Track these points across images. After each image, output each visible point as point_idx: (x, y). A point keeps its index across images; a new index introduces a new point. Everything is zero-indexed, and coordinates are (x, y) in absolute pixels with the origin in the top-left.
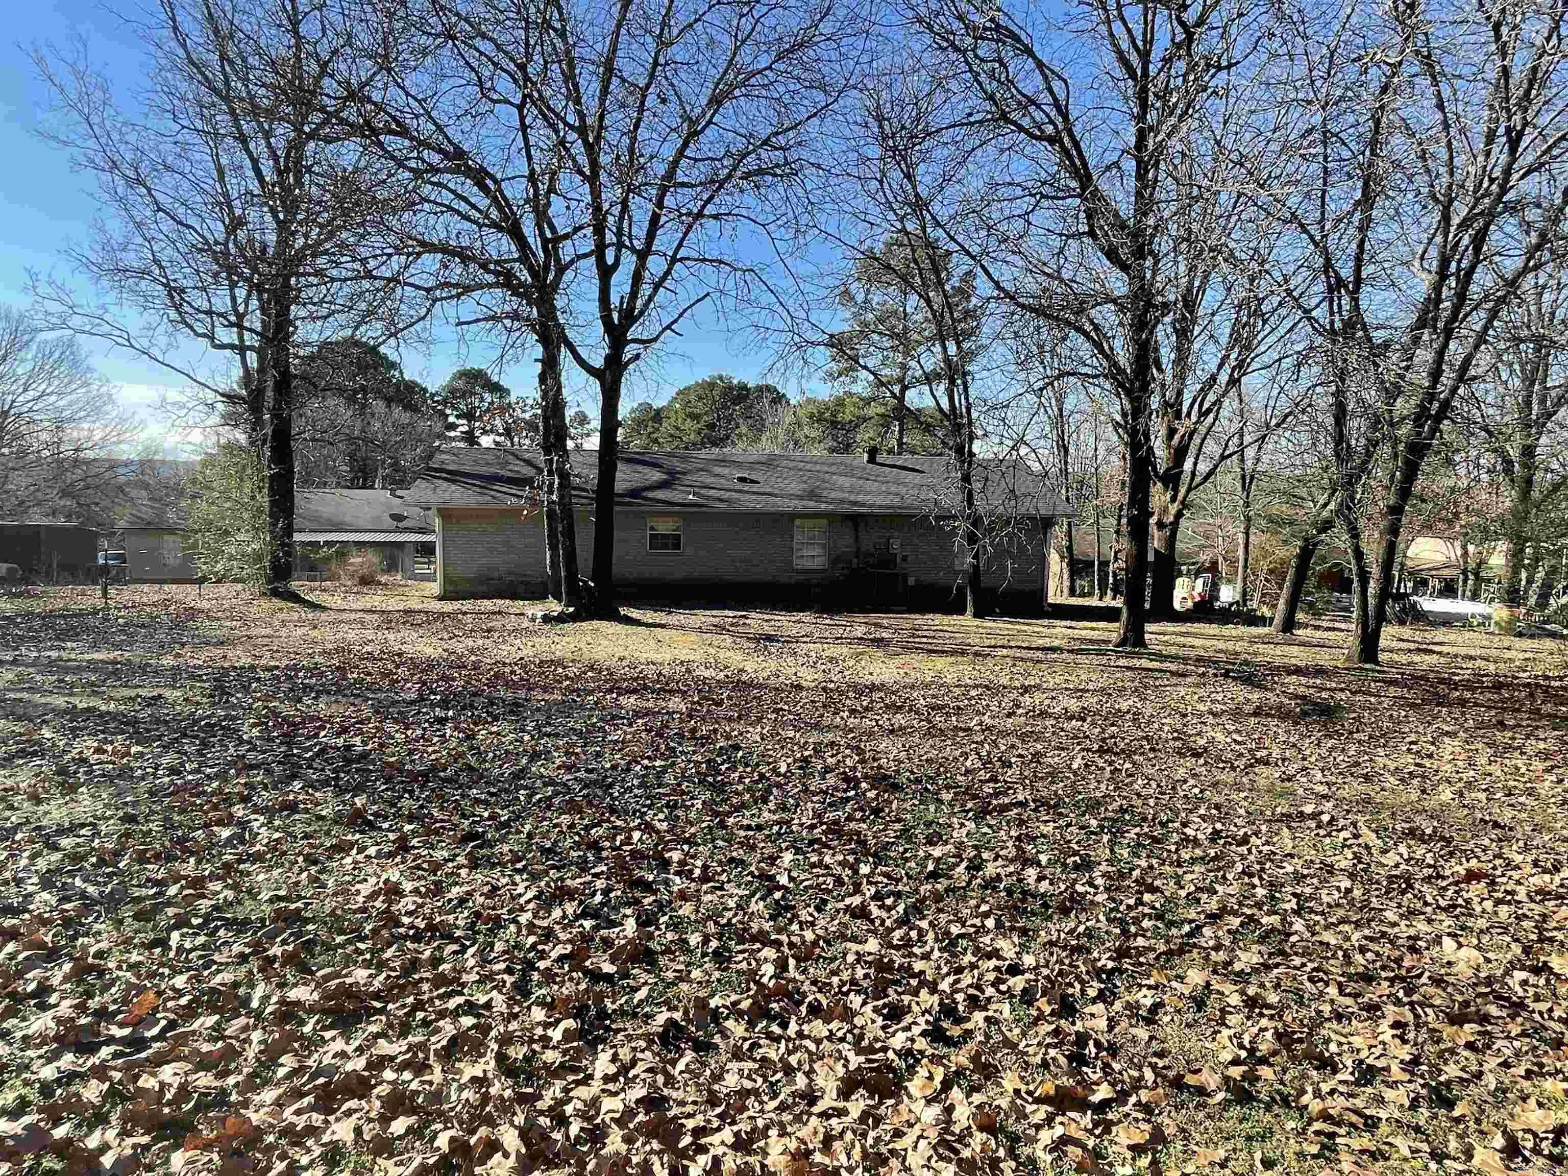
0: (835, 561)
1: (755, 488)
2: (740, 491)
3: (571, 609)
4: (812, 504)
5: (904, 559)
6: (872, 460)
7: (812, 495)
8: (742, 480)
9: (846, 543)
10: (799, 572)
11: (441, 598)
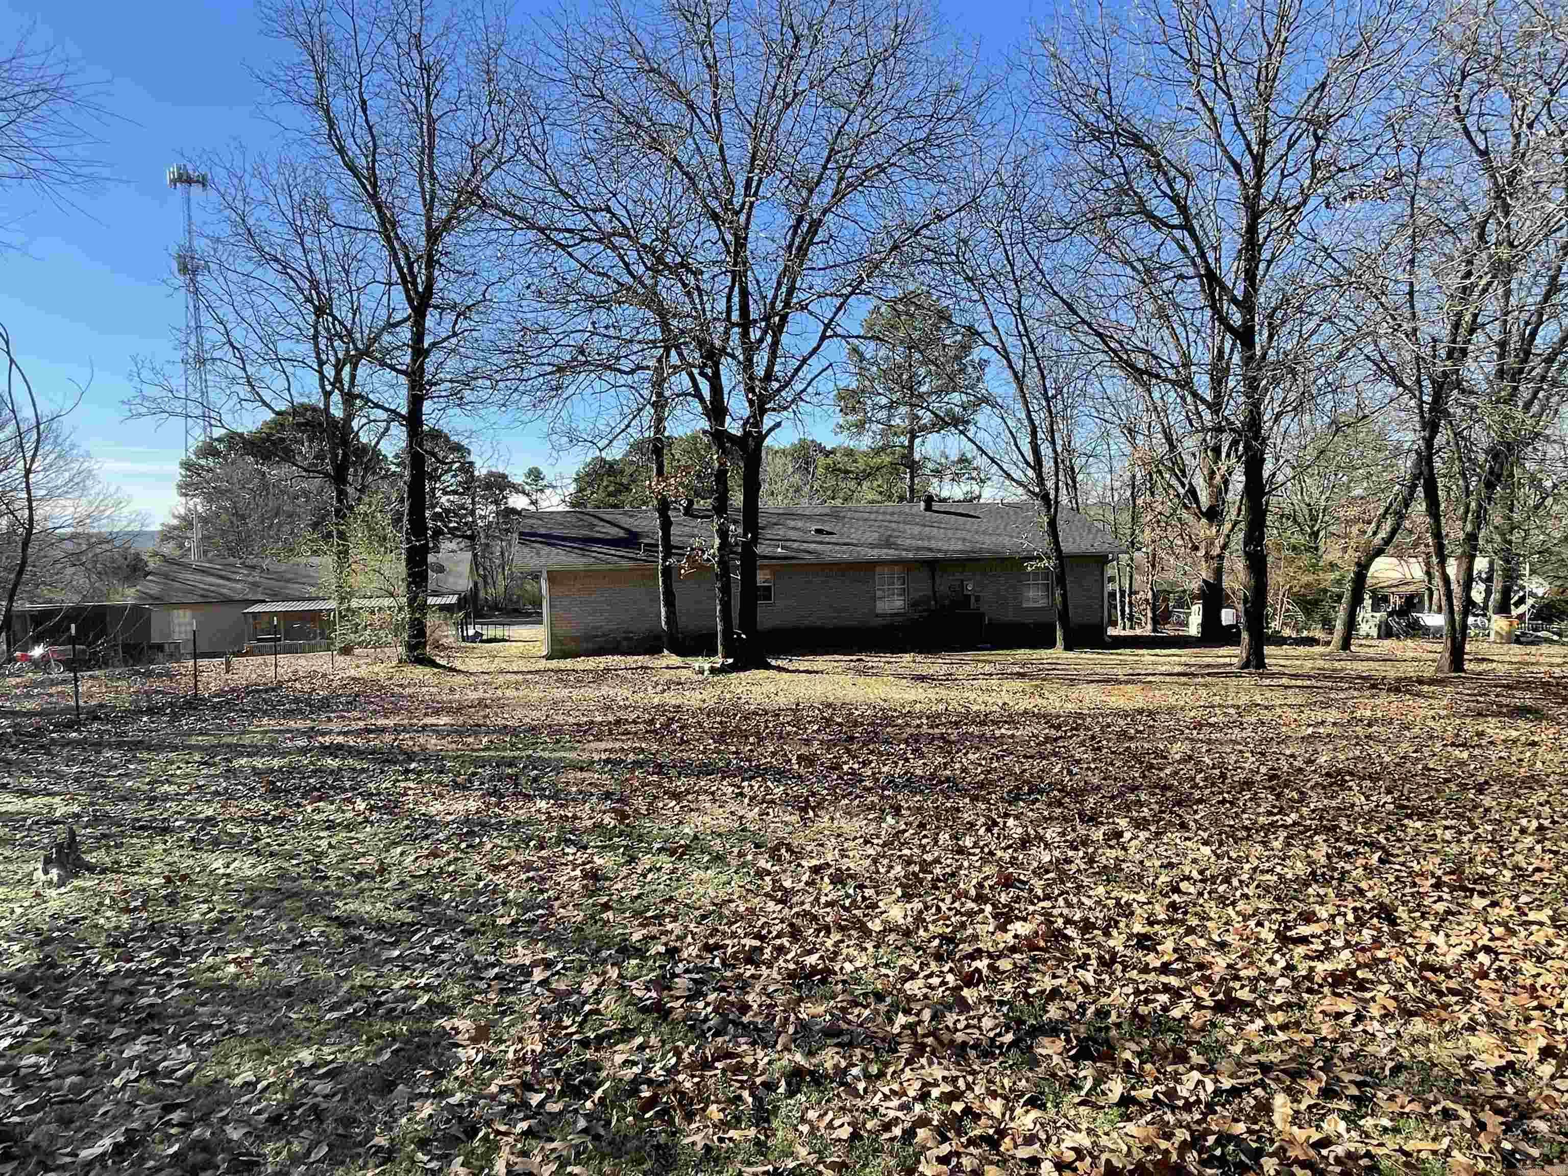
0: (914, 604)
1: (833, 539)
2: (821, 543)
3: (730, 661)
4: (892, 552)
5: (978, 599)
6: (928, 508)
7: (888, 543)
8: (818, 531)
9: (922, 588)
10: (884, 616)
11: (549, 657)
